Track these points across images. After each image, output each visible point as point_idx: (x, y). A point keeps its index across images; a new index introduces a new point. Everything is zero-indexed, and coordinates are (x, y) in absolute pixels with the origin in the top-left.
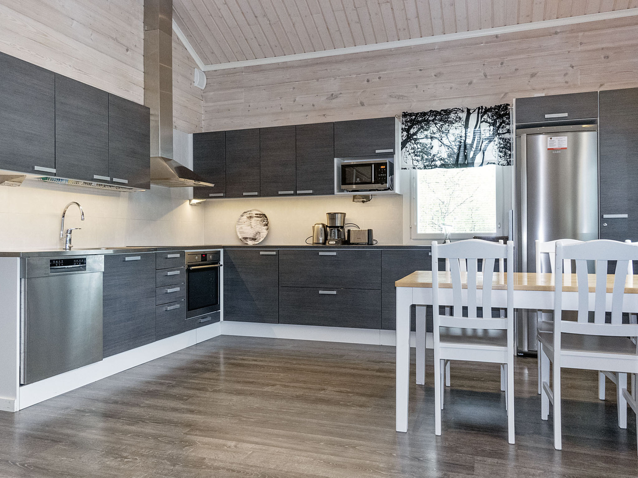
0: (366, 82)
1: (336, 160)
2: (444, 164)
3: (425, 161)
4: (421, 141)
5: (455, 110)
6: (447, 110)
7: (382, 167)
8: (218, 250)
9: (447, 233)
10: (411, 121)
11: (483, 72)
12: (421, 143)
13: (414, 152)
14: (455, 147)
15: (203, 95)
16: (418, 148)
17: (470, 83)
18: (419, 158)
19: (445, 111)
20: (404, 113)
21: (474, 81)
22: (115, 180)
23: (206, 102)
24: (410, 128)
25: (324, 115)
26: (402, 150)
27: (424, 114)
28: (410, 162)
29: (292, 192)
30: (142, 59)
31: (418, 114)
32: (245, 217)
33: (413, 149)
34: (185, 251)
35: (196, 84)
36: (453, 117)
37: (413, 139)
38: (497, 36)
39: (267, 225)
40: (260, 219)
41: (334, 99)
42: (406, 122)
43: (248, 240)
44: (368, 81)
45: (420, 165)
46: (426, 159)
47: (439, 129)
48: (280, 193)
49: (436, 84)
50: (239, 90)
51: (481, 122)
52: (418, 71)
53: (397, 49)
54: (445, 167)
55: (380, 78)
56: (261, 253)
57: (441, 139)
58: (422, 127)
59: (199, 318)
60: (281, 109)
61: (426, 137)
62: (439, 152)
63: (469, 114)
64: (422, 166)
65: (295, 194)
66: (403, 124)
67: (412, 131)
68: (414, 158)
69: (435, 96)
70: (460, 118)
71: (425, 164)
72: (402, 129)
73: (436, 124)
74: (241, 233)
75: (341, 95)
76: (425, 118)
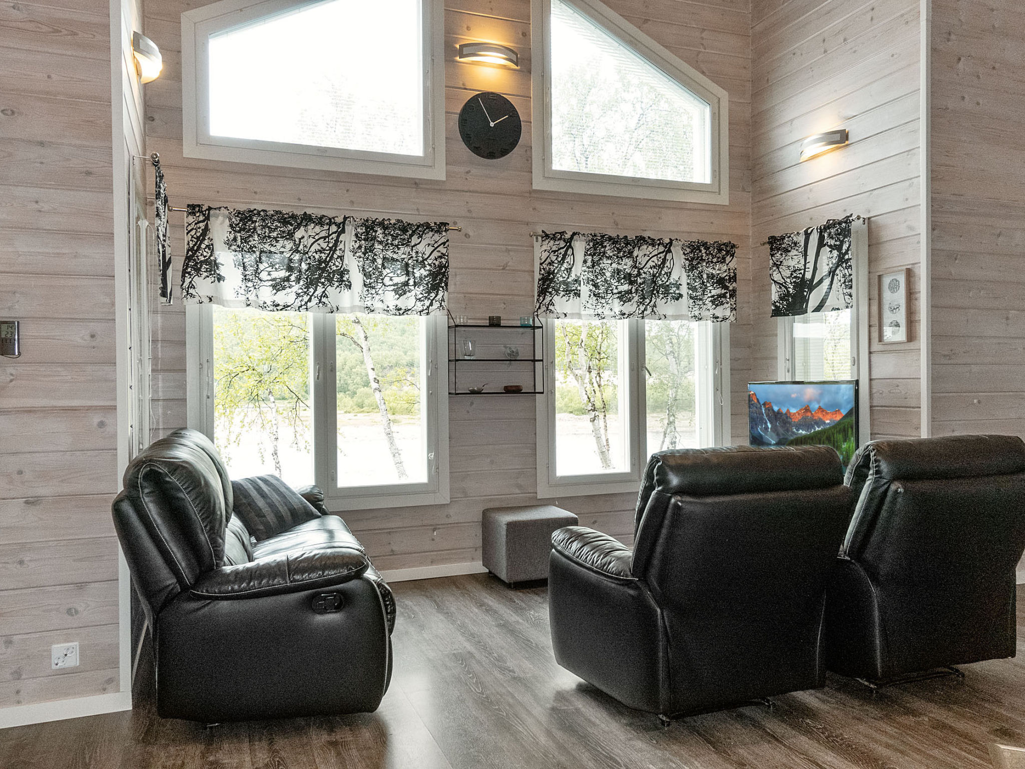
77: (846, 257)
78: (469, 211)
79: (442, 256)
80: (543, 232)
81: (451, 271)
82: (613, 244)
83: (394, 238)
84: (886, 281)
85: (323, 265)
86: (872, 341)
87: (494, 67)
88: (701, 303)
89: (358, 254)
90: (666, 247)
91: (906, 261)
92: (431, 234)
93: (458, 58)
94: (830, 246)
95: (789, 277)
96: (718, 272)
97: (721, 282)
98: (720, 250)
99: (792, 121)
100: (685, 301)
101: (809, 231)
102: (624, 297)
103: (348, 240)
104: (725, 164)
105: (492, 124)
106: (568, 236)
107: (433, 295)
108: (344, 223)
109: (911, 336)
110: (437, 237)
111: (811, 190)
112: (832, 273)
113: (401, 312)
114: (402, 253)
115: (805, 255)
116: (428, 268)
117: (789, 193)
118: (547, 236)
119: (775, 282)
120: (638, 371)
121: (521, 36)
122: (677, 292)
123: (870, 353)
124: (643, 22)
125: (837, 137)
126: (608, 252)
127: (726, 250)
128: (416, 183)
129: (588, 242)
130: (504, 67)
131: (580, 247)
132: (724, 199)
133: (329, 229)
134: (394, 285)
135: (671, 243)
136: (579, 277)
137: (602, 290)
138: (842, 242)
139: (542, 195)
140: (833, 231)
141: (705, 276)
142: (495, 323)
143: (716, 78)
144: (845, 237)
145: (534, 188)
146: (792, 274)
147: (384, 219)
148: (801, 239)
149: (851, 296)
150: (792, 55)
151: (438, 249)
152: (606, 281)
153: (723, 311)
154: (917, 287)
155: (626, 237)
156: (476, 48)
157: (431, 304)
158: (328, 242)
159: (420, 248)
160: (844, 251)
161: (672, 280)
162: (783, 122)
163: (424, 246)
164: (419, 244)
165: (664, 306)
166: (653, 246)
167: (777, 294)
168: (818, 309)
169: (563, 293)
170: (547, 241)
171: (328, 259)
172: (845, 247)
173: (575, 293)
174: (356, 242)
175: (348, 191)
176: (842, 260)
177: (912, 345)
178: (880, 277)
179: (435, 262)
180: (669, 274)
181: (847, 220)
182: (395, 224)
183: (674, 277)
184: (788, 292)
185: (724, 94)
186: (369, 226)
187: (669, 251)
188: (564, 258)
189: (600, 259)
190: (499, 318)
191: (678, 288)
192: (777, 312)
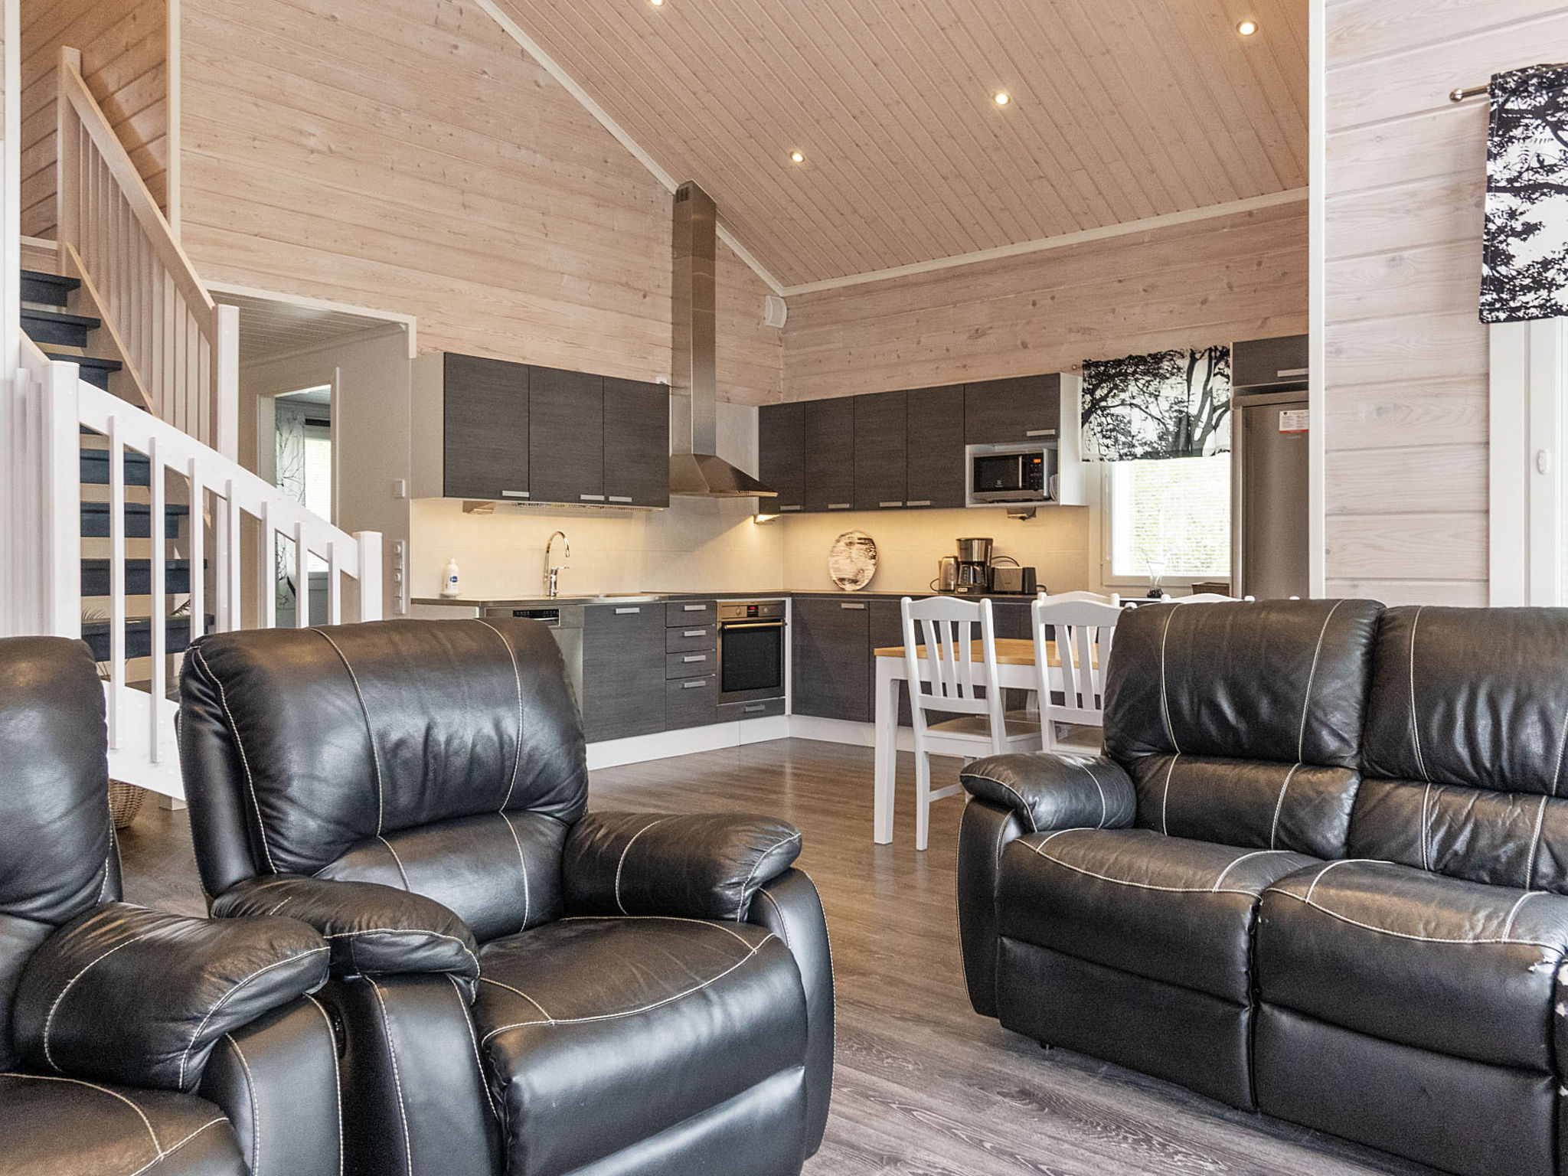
0: (1031, 307)
1: (968, 448)
2: (1150, 452)
3: (1120, 447)
4: (1112, 411)
5: (1170, 355)
6: (1157, 354)
7: (1036, 461)
8: (783, 599)
9: (1155, 575)
10: (1098, 374)
11: (1225, 281)
12: (1113, 415)
13: (1102, 431)
14: (1169, 421)
15: (782, 338)
16: (1108, 424)
17: (1204, 302)
18: (1110, 442)
19: (1154, 356)
20: (1085, 361)
21: (1211, 298)
22: (612, 499)
23: (787, 348)
24: (1096, 387)
25: (964, 366)
26: (1082, 426)
27: (1118, 363)
28: (1095, 449)
29: (900, 504)
30: (669, 303)
31: (1108, 362)
32: (842, 544)
33: (1100, 425)
34: (718, 601)
35: (768, 323)
36: (1166, 367)
37: (1100, 408)
38: (1250, 214)
39: (874, 557)
40: (865, 547)
41: (979, 337)
42: (1090, 377)
43: (846, 582)
44: (1034, 304)
45: (1113, 453)
46: (1124, 443)
47: (1142, 390)
48: (882, 504)
49: (1146, 305)
50: (834, 327)
51: (1215, 375)
52: (1116, 284)
53: (1081, 245)
54: (1152, 458)
55: (1053, 298)
56: (844, 606)
57: (1147, 407)
58: (1116, 386)
59: (742, 705)
60: (899, 357)
61: (1123, 403)
62: (1142, 431)
63: (1193, 360)
64: (1117, 456)
65: (905, 508)
66: (1084, 380)
67: (1098, 394)
68: (1101, 441)
69: (1144, 328)
70: (1179, 369)
71: (1122, 452)
72: (1083, 390)
73: (1136, 380)
74: (836, 570)
75: (991, 331)
76: (1121, 370)
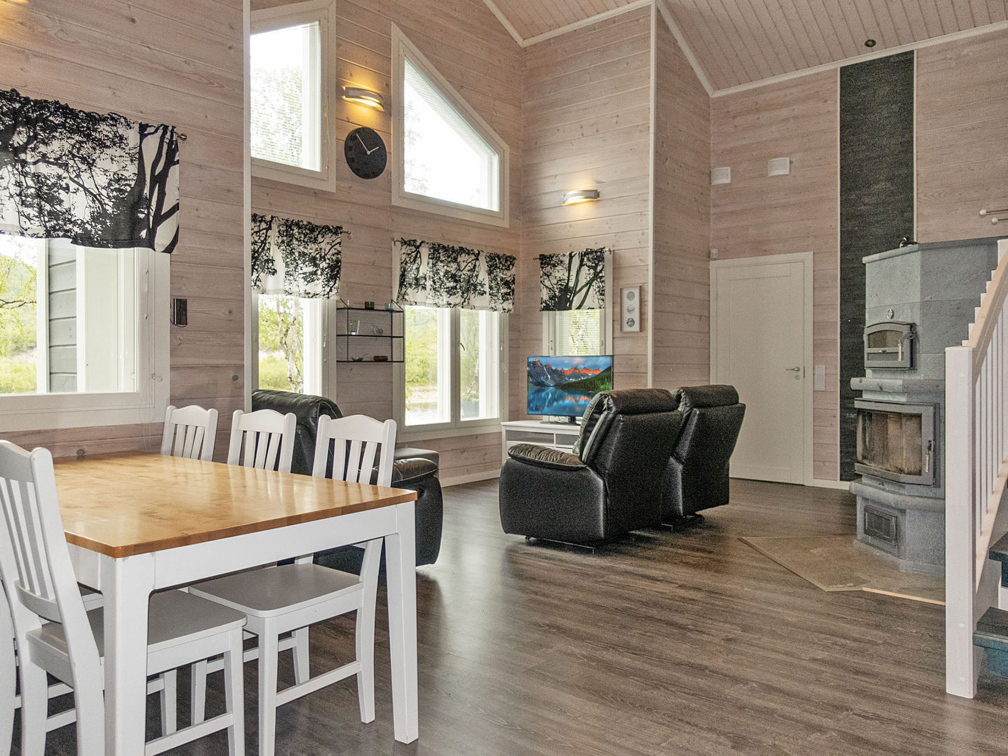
77: (601, 275)
78: (351, 218)
79: (339, 253)
80: (402, 239)
81: (343, 265)
82: (445, 251)
83: (305, 236)
84: (626, 292)
85: (256, 255)
86: (615, 331)
87: (367, 107)
88: (496, 298)
89: (282, 248)
90: (475, 256)
91: (640, 281)
92: (330, 235)
93: (344, 97)
94: (589, 266)
95: (555, 284)
96: (505, 276)
97: (507, 284)
98: (506, 261)
99: (556, 176)
100: (487, 296)
101: (573, 254)
102: (451, 292)
103: (274, 236)
104: (507, 198)
105: (369, 153)
106: (418, 244)
107: (332, 283)
108: (271, 221)
109: (642, 328)
110: (334, 237)
111: (570, 226)
112: (589, 284)
113: (310, 296)
114: (311, 249)
115: (569, 270)
116: (327, 261)
117: (552, 226)
118: (405, 243)
119: (546, 287)
120: (456, 347)
121: (385, 86)
122: (482, 289)
123: (613, 338)
124: (460, 88)
125: (593, 194)
126: (442, 257)
127: (510, 261)
128: (315, 193)
129: (430, 249)
130: (375, 109)
131: (425, 252)
132: (506, 224)
133: (260, 226)
134: (303, 274)
135: (479, 254)
136: (425, 275)
137: (438, 285)
138: (597, 265)
139: (398, 210)
140: (590, 256)
141: (499, 279)
142: (369, 307)
143: (504, 135)
144: (599, 261)
145: (393, 204)
146: (558, 282)
147: (298, 221)
148: (566, 260)
149: (603, 300)
150: (556, 130)
151: (334, 247)
152: (440, 279)
153: (508, 305)
154: (646, 297)
155: (453, 247)
156: (359, 93)
157: (331, 290)
158: (260, 236)
159: (323, 245)
160: (598, 271)
161: (478, 281)
162: (549, 175)
163: (325, 243)
164: (323, 242)
165: (475, 300)
166: (469, 254)
167: (547, 295)
168: (579, 308)
169: (414, 286)
170: (405, 246)
171: (260, 250)
172: (599, 268)
173: (423, 287)
174: (279, 237)
175: (268, 194)
176: (596, 276)
177: (642, 334)
178: (621, 289)
179: (332, 257)
180: (477, 276)
181: (601, 250)
182: (307, 225)
183: (480, 278)
184: (555, 294)
185: (506, 147)
186: (289, 225)
187: (477, 259)
188: (415, 260)
189: (437, 262)
190: (373, 304)
191: (482, 287)
192: (547, 308)
